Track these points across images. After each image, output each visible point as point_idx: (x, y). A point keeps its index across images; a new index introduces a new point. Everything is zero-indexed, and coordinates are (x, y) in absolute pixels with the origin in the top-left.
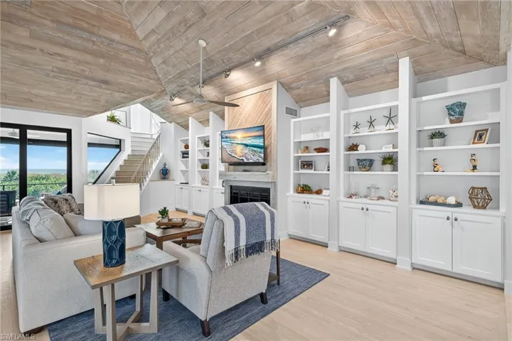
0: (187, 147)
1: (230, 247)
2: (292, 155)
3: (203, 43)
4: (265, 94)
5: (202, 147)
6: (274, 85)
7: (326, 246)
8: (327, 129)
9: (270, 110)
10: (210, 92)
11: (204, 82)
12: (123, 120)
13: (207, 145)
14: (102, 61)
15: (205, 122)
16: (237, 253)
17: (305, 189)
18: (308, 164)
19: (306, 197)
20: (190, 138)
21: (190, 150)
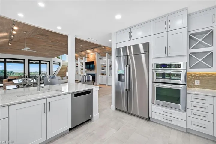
0: (77, 65)
1: (85, 80)
2: (100, 67)
3: (81, 45)
4: (94, 55)
5: (81, 65)
6: (96, 53)
7: (105, 85)
8: (105, 62)
9: (95, 58)
10: (83, 53)
11: (82, 51)
12: (60, 58)
13: (82, 64)
14: (59, 47)
15: (82, 59)
16: (86, 81)
17: (103, 74)
18: (103, 69)
19: (103, 76)
20: (78, 62)
21: (78, 65)
